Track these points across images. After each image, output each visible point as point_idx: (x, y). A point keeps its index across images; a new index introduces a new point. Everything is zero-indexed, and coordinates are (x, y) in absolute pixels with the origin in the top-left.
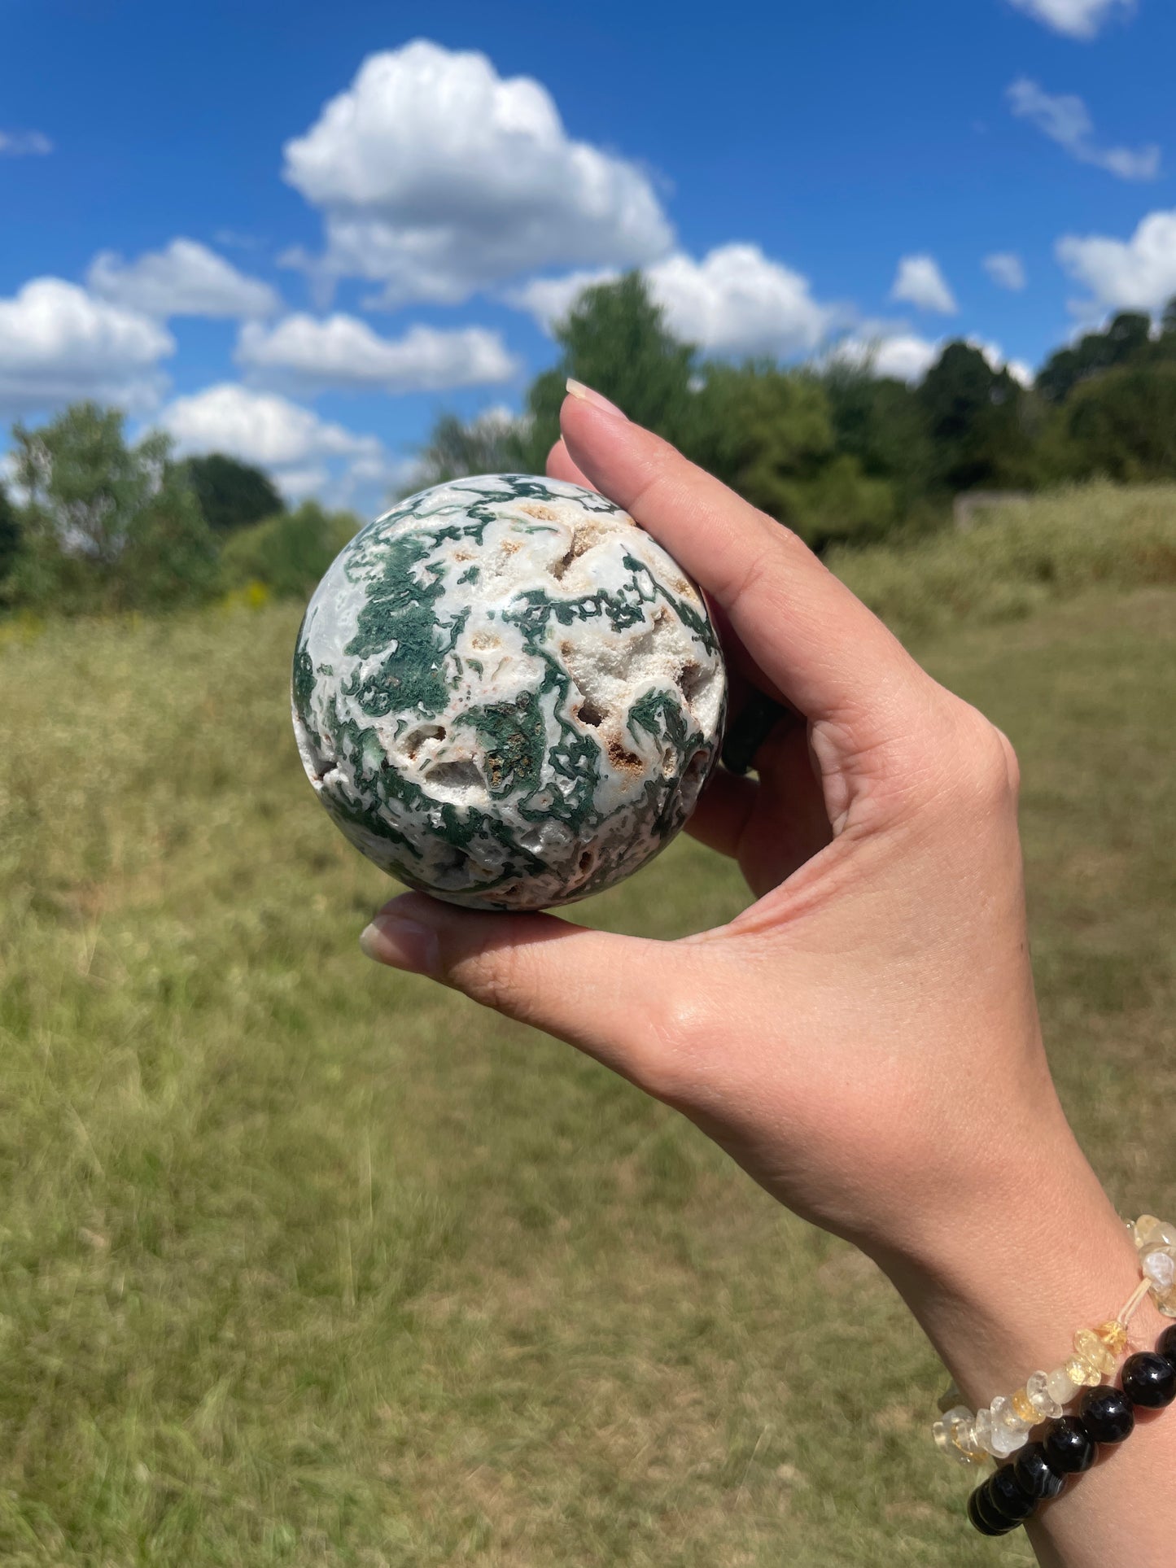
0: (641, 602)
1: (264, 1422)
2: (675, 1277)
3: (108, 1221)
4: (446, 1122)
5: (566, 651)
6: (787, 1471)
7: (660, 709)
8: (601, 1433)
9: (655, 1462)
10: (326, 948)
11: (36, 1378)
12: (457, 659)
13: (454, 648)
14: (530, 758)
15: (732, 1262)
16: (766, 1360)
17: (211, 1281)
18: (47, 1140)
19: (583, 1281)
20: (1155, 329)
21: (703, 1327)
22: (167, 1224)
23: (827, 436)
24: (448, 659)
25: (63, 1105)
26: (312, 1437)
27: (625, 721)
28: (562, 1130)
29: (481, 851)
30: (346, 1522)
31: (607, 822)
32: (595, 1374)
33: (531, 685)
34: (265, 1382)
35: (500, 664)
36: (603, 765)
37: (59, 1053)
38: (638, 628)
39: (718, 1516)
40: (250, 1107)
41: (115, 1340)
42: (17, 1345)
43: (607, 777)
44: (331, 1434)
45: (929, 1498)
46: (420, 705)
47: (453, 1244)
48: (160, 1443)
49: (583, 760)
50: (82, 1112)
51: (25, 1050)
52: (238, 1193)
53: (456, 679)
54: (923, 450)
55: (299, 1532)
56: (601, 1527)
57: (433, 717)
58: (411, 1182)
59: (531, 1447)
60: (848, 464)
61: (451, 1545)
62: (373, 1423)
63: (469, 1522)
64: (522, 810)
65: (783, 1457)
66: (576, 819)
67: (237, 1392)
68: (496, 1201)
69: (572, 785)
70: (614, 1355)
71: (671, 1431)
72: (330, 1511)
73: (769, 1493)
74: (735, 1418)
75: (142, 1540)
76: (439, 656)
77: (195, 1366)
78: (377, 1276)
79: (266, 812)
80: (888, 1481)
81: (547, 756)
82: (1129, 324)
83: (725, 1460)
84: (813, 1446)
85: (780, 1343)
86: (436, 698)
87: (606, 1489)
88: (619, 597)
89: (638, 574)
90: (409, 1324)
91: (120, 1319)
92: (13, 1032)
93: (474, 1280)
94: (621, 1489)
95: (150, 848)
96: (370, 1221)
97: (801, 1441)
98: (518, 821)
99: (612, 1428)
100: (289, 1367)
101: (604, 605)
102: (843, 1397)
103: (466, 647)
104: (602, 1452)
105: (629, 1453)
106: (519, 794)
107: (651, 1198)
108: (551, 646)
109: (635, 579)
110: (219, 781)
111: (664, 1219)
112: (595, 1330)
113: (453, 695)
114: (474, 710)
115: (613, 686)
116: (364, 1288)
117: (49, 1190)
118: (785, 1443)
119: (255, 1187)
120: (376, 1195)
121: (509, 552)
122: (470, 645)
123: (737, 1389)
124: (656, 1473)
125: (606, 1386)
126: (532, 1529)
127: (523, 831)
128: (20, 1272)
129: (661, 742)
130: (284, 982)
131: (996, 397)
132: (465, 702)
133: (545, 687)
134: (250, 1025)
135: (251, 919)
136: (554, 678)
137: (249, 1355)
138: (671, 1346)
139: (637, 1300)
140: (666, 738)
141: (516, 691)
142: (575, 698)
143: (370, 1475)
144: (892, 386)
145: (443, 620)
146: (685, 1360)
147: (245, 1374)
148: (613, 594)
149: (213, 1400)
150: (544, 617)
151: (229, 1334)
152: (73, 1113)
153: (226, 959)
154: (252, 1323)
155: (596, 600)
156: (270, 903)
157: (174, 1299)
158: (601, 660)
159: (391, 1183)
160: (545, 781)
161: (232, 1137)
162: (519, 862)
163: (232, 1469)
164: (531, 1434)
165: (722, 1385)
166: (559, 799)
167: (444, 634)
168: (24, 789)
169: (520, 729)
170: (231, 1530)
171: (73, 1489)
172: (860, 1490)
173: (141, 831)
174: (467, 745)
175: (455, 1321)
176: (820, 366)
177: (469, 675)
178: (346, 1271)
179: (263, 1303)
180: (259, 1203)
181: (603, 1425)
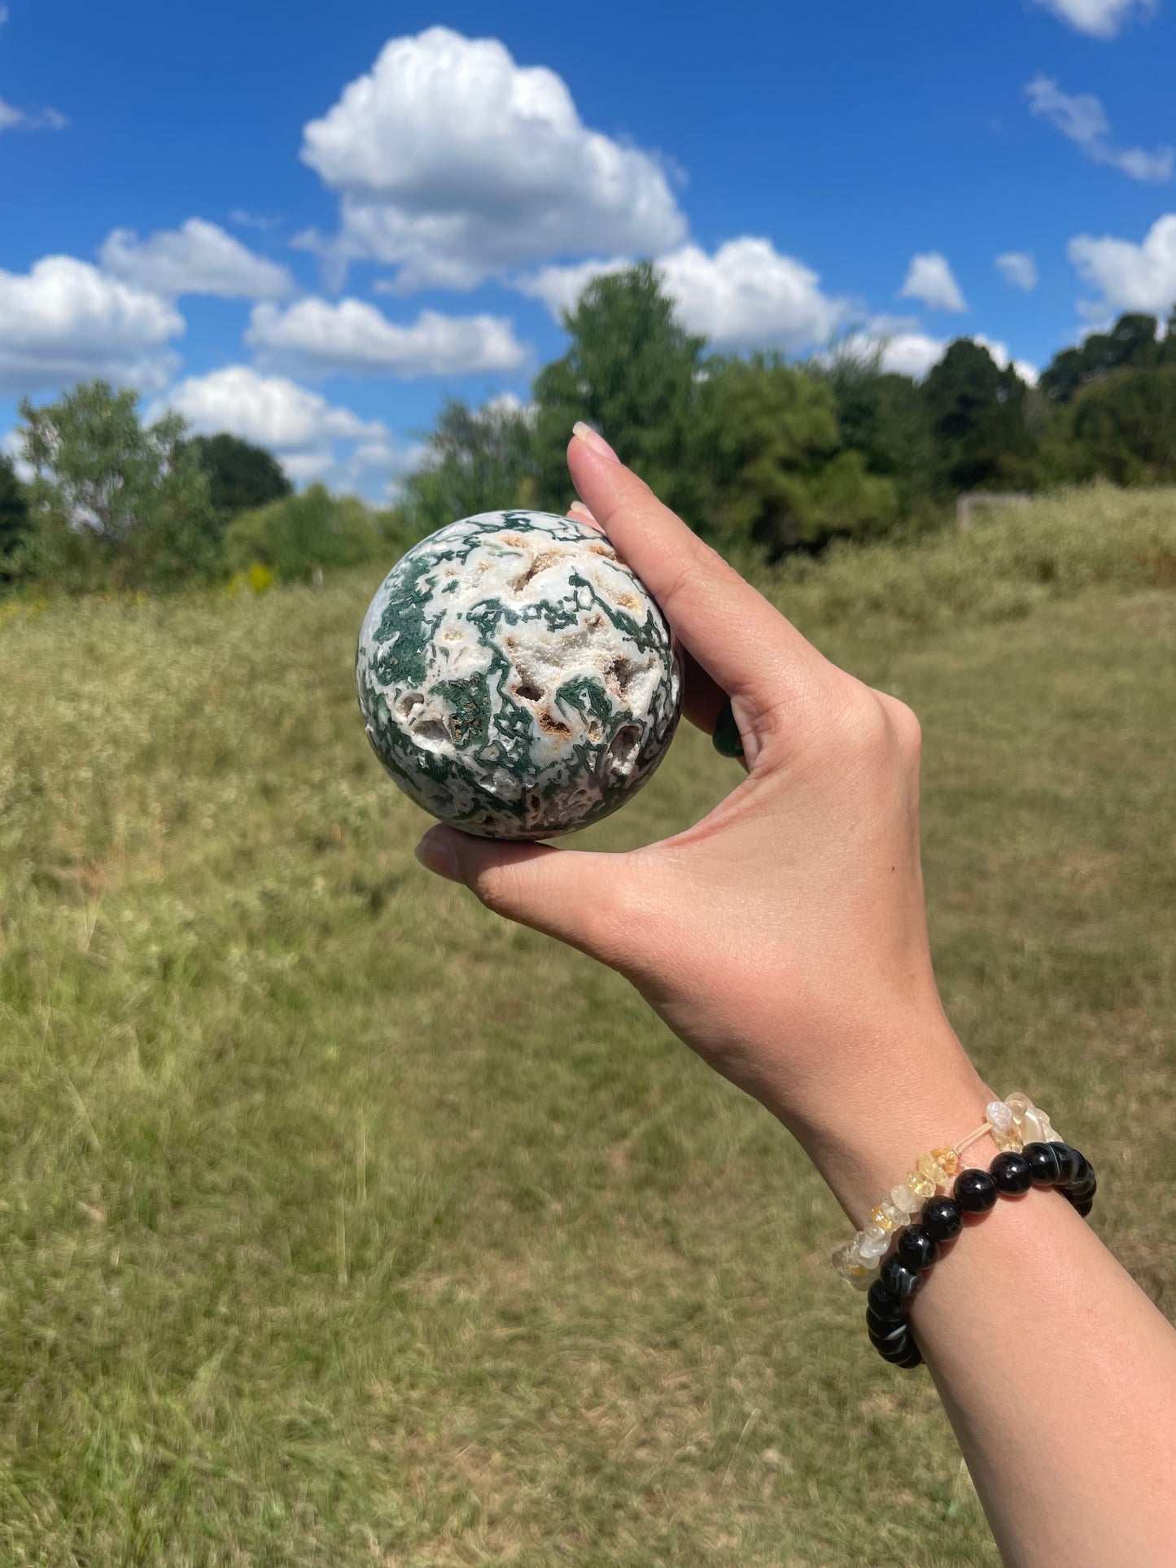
0: (577, 610)
1: (256, 1395)
2: (667, 1261)
3: (105, 1194)
4: (440, 1104)
5: (511, 644)
6: (772, 1455)
7: (585, 691)
8: (592, 1415)
9: (642, 1444)
10: (326, 930)
11: (30, 1348)
12: (433, 647)
13: (432, 638)
14: (480, 721)
15: (723, 1249)
16: (752, 1346)
17: (205, 1256)
18: (44, 1113)
19: (574, 1263)
20: (1161, 332)
21: (693, 1312)
22: (163, 1198)
23: (832, 432)
24: (428, 646)
25: (61, 1080)
26: (303, 1411)
27: (553, 697)
28: (555, 1114)
29: (454, 787)
30: (336, 1496)
31: (544, 773)
32: (586, 1354)
33: (481, 667)
34: (258, 1357)
35: (462, 651)
36: (536, 730)
37: (58, 1027)
38: (571, 629)
39: (704, 1498)
40: (248, 1084)
41: (111, 1313)
42: (15, 1315)
43: (539, 739)
44: (324, 1410)
45: (912, 1485)
46: (409, 678)
47: (447, 1223)
48: (154, 1415)
49: (519, 725)
50: (82, 1086)
51: (24, 1023)
52: (234, 1169)
53: (432, 661)
54: (927, 447)
55: (288, 1507)
56: (588, 1507)
57: (416, 687)
58: (406, 1163)
59: (519, 1426)
60: (853, 459)
61: (440, 1522)
62: (366, 1399)
63: (458, 1498)
64: (477, 757)
65: (769, 1441)
66: (519, 769)
67: (230, 1366)
68: (490, 1182)
69: (512, 743)
70: (601, 1338)
71: (658, 1413)
72: (322, 1486)
73: (754, 1476)
74: (721, 1402)
75: (134, 1511)
76: (422, 644)
77: (189, 1340)
78: (370, 1254)
79: (268, 792)
80: (872, 1468)
81: (492, 720)
82: (1135, 326)
83: (711, 1444)
84: (798, 1431)
85: (767, 1330)
86: (419, 675)
87: (593, 1469)
88: (558, 606)
89: (580, 589)
90: (401, 1300)
91: (115, 1291)
92: (13, 1006)
93: (467, 1261)
94: (609, 1470)
95: (152, 827)
96: (364, 1201)
97: (786, 1427)
98: (475, 767)
99: (601, 1409)
100: (282, 1343)
101: (544, 611)
102: (828, 1384)
103: (440, 639)
104: (591, 1431)
105: (616, 1434)
106: (475, 747)
107: (644, 1183)
108: (498, 640)
109: (576, 593)
110: (222, 761)
111: (655, 1203)
112: (585, 1312)
113: (430, 672)
114: (442, 683)
115: (548, 672)
116: (358, 1266)
117: (48, 1162)
118: (771, 1428)
119: (251, 1163)
120: (371, 1175)
121: (483, 570)
122: (443, 638)
123: (723, 1374)
124: (642, 1454)
125: (595, 1367)
126: (518, 1508)
127: (480, 775)
128: (17, 1242)
129: (586, 716)
130: (284, 962)
131: (1001, 396)
132: (436, 677)
133: (492, 671)
134: (248, 1004)
135: (251, 900)
136: (499, 663)
137: (244, 1332)
138: (659, 1330)
139: (627, 1284)
140: (590, 712)
141: (471, 671)
142: (514, 678)
143: (361, 1451)
144: (898, 382)
145: (428, 619)
146: (674, 1344)
147: (238, 1349)
148: (553, 603)
149: (205, 1374)
150: (497, 618)
151: (223, 1309)
152: (71, 1088)
153: (226, 938)
154: (245, 1298)
155: (538, 608)
156: (270, 884)
157: (171, 1274)
158: (537, 651)
159: (385, 1162)
160: (492, 739)
161: (230, 1113)
162: (482, 798)
163: (224, 1442)
164: (521, 1414)
165: (710, 1369)
166: (503, 753)
167: (426, 628)
168: (26, 764)
169: (473, 700)
170: (222, 1503)
171: (65, 1459)
172: (843, 1477)
173: (144, 810)
174: (438, 709)
175: (447, 1300)
176: (828, 362)
177: (440, 658)
178: (342, 1249)
179: (257, 1280)
180: (256, 1181)
181: (590, 1407)
